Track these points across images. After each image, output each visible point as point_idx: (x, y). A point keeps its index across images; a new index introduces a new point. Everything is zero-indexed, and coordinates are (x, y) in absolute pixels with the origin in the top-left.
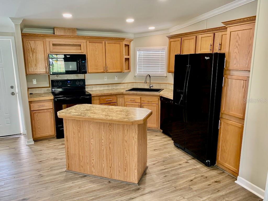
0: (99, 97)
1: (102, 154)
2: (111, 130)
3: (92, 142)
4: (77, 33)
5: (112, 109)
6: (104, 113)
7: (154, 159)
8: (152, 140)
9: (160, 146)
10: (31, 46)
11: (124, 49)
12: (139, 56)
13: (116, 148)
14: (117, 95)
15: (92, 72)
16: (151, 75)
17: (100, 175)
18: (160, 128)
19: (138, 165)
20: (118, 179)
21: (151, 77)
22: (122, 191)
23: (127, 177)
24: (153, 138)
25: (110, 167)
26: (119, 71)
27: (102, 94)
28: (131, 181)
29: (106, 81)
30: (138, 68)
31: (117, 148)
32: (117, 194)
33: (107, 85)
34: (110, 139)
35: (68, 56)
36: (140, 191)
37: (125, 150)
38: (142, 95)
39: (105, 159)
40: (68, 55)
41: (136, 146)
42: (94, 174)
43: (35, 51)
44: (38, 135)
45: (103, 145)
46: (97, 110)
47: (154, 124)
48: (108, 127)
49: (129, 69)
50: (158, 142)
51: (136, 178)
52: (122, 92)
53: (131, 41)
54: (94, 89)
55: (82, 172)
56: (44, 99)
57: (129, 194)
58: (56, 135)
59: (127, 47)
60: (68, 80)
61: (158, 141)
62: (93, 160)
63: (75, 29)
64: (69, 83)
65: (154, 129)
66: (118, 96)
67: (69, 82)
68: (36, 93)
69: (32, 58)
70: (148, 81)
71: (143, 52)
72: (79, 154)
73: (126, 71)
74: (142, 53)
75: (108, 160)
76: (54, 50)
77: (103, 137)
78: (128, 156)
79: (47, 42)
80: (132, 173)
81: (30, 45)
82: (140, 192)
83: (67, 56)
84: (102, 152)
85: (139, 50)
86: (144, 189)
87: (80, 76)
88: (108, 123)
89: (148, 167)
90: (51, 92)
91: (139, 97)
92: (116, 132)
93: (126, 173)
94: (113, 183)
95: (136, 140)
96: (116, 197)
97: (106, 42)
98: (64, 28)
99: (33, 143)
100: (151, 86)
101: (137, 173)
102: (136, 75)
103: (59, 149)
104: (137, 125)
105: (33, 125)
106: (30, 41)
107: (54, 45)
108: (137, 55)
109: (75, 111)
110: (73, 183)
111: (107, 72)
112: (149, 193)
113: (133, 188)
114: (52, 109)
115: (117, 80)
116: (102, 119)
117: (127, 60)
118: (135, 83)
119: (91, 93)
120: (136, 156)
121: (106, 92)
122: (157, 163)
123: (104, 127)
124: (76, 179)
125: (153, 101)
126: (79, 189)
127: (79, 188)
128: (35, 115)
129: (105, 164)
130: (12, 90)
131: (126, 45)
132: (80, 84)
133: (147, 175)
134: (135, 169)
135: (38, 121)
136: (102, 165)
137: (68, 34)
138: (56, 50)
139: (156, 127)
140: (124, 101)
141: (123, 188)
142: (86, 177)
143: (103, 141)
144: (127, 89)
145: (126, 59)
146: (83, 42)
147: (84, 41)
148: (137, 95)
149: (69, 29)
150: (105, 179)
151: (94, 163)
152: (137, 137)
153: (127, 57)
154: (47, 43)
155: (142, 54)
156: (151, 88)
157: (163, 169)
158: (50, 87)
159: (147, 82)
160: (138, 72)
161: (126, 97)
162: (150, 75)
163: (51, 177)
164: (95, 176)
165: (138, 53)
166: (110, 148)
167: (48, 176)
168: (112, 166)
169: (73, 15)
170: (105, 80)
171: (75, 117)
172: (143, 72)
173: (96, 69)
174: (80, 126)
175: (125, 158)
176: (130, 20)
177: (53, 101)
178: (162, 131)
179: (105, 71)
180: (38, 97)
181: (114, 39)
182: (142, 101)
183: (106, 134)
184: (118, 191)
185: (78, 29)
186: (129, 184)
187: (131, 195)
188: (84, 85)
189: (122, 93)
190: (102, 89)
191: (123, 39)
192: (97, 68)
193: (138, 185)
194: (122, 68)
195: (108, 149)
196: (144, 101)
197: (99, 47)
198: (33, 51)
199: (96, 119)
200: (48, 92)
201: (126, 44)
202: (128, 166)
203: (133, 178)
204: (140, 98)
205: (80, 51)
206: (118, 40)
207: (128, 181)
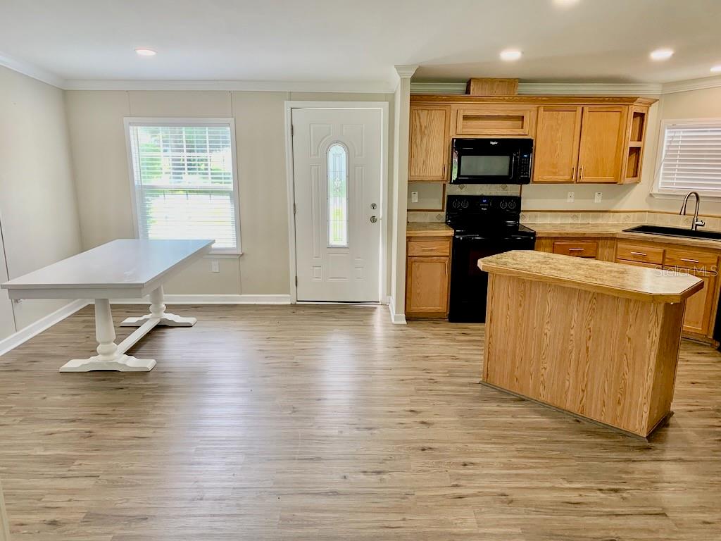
0: (553, 241)
1: (567, 360)
2: (596, 311)
3: (546, 331)
4: (519, 88)
5: (598, 267)
6: (581, 272)
7: (691, 401)
8: (688, 361)
9: (710, 378)
10: (420, 122)
11: (631, 124)
12: (670, 142)
13: (603, 349)
14: (598, 238)
15: (540, 180)
16: (701, 193)
17: (557, 403)
18: (711, 337)
19: (652, 399)
20: (597, 418)
21: (701, 200)
22: (606, 443)
23: (621, 418)
24: (688, 358)
25: (583, 391)
26: (611, 179)
27: (560, 234)
28: (631, 429)
29: (570, 202)
30: (664, 174)
31: (605, 351)
32: (597, 445)
33: (573, 214)
34: (590, 329)
35: (494, 143)
36: (651, 452)
37: (625, 358)
38: (670, 244)
39: (572, 370)
40: (493, 140)
41: (653, 353)
42: (542, 399)
43: (426, 132)
44: (415, 309)
45: (571, 340)
46: (561, 264)
47: (697, 323)
48: (590, 302)
49: (635, 175)
50: (703, 368)
51: (645, 424)
52: (613, 234)
53: (651, 104)
54: (539, 221)
55: (517, 392)
56: (435, 235)
57: (626, 452)
58: (448, 313)
59: (638, 119)
60: (482, 197)
61: (702, 365)
62: (545, 369)
63: (515, 79)
64: (484, 203)
65: (694, 338)
66: (600, 242)
67: (484, 201)
68: (415, 221)
69: (419, 147)
70: (691, 211)
71: (684, 132)
72: (514, 352)
73: (627, 181)
74: (682, 134)
75: (580, 374)
76: (464, 130)
77: (573, 323)
78: (631, 373)
79: (452, 111)
80: (636, 412)
81: (420, 118)
82: (651, 455)
83: (491, 143)
84: (568, 354)
85: (674, 126)
86: (663, 451)
87: (511, 190)
88: (590, 292)
89: (673, 413)
90: (444, 221)
91: (660, 250)
92: (606, 315)
93: (619, 408)
94: (586, 425)
95: (656, 339)
96: (596, 449)
97: (586, 109)
98: (492, 79)
99: (405, 322)
100: (697, 223)
101: (648, 413)
102: (655, 191)
103: (459, 341)
104: (663, 305)
105: (409, 287)
106: (420, 111)
107: (466, 118)
108: (666, 139)
109: (514, 262)
110: (498, 406)
111: (579, 183)
112: (675, 460)
113: (636, 444)
114: (448, 256)
115: (600, 201)
116: (578, 283)
117: (636, 151)
118: (649, 212)
119: (535, 229)
120: (651, 374)
121: (569, 230)
122: (699, 410)
123: (579, 301)
124: (505, 401)
125: (701, 261)
126: (513, 419)
127: (513, 417)
128: (413, 265)
129: (571, 381)
130: (373, 213)
131: (636, 115)
132: (508, 208)
133: (670, 429)
134: (645, 404)
135: (417, 278)
136: (564, 383)
137: (499, 92)
138: (470, 130)
139: (701, 333)
140: (614, 257)
141: (610, 438)
142: (524, 403)
143: (572, 332)
144: (627, 228)
145: (631, 149)
146: (528, 111)
147: (533, 107)
148: (653, 243)
149: (502, 81)
150: (568, 415)
151: (545, 376)
152: (658, 331)
153: (635, 144)
154: (453, 114)
155: (679, 137)
156: (699, 228)
157: (716, 424)
158: (443, 211)
159: (686, 212)
160: (659, 186)
161: (620, 245)
162: (699, 195)
163: (453, 388)
164: (544, 404)
165: (667, 134)
166: (587, 348)
167: (445, 384)
168: (589, 389)
169: (523, 53)
170: (568, 201)
171: (518, 273)
172: (677, 184)
173: (554, 173)
174: (525, 295)
175: (622, 374)
176: (661, 54)
177: (451, 240)
178: (718, 344)
179: (575, 180)
180: (422, 230)
181: (607, 101)
182: (667, 260)
183: (583, 318)
184: (599, 440)
185: (522, 81)
186: (625, 434)
187: (629, 454)
188: (518, 209)
189: (611, 236)
190: (558, 222)
191: (632, 100)
192: (554, 171)
193: (646, 440)
194: (618, 173)
195: (583, 349)
196: (673, 260)
197: (567, 119)
198: (424, 132)
199: (565, 281)
200: (438, 221)
201: (639, 111)
202: (628, 396)
203: (637, 423)
204: (662, 252)
205: (520, 131)
206: (620, 101)
207: (622, 428)
